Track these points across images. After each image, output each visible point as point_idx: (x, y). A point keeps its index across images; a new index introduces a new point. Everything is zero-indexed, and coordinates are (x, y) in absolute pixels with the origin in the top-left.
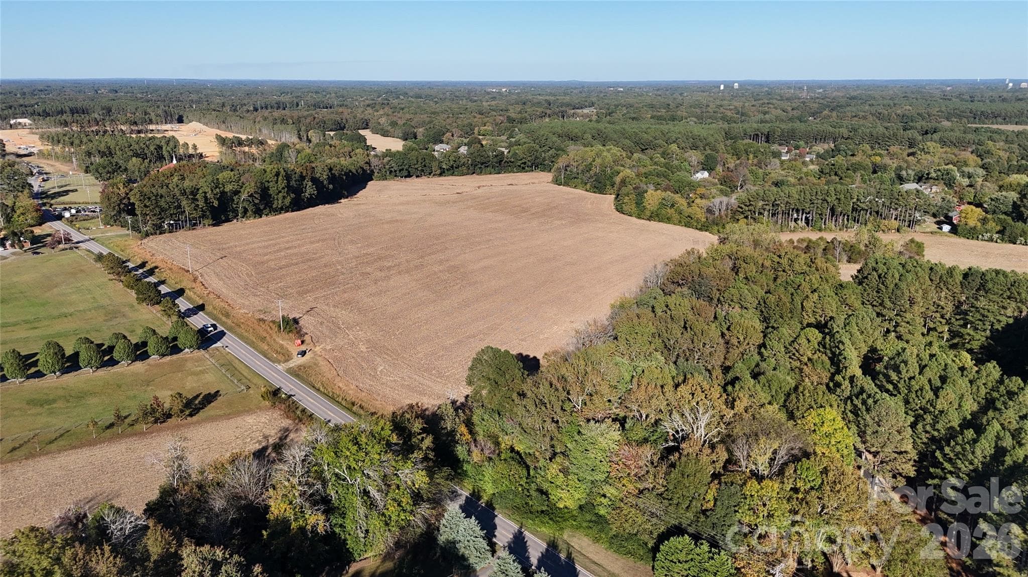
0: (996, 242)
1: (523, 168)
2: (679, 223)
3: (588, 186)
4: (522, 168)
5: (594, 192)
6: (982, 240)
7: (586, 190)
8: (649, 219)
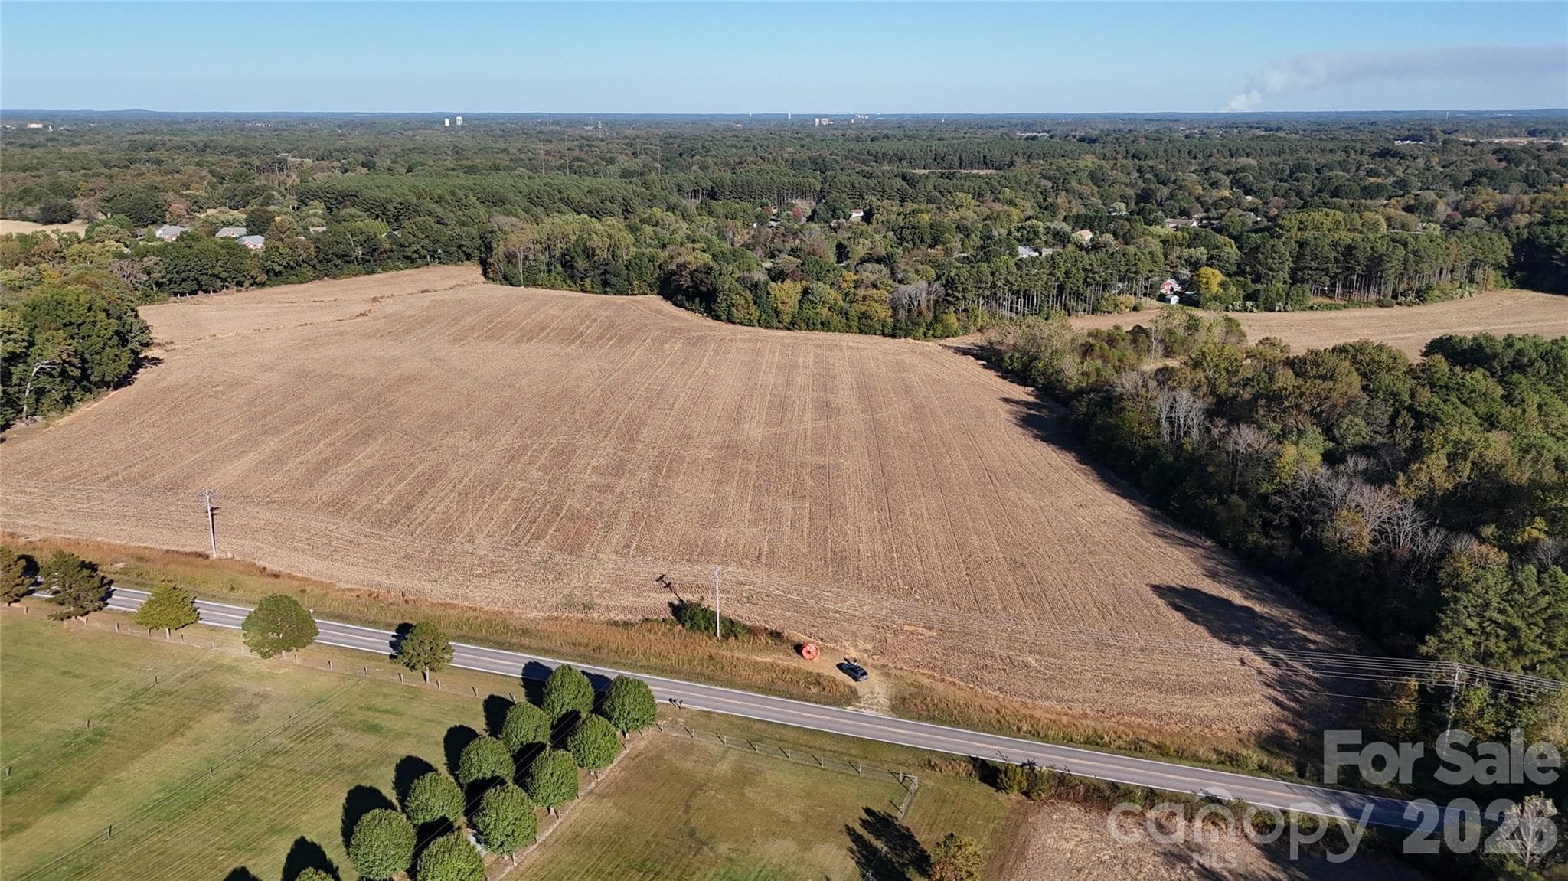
0: (1252, 311)
1: (413, 261)
2: (848, 329)
3: (588, 283)
4: (410, 261)
5: (605, 293)
6: (1233, 310)
7: (584, 291)
8: (792, 326)
